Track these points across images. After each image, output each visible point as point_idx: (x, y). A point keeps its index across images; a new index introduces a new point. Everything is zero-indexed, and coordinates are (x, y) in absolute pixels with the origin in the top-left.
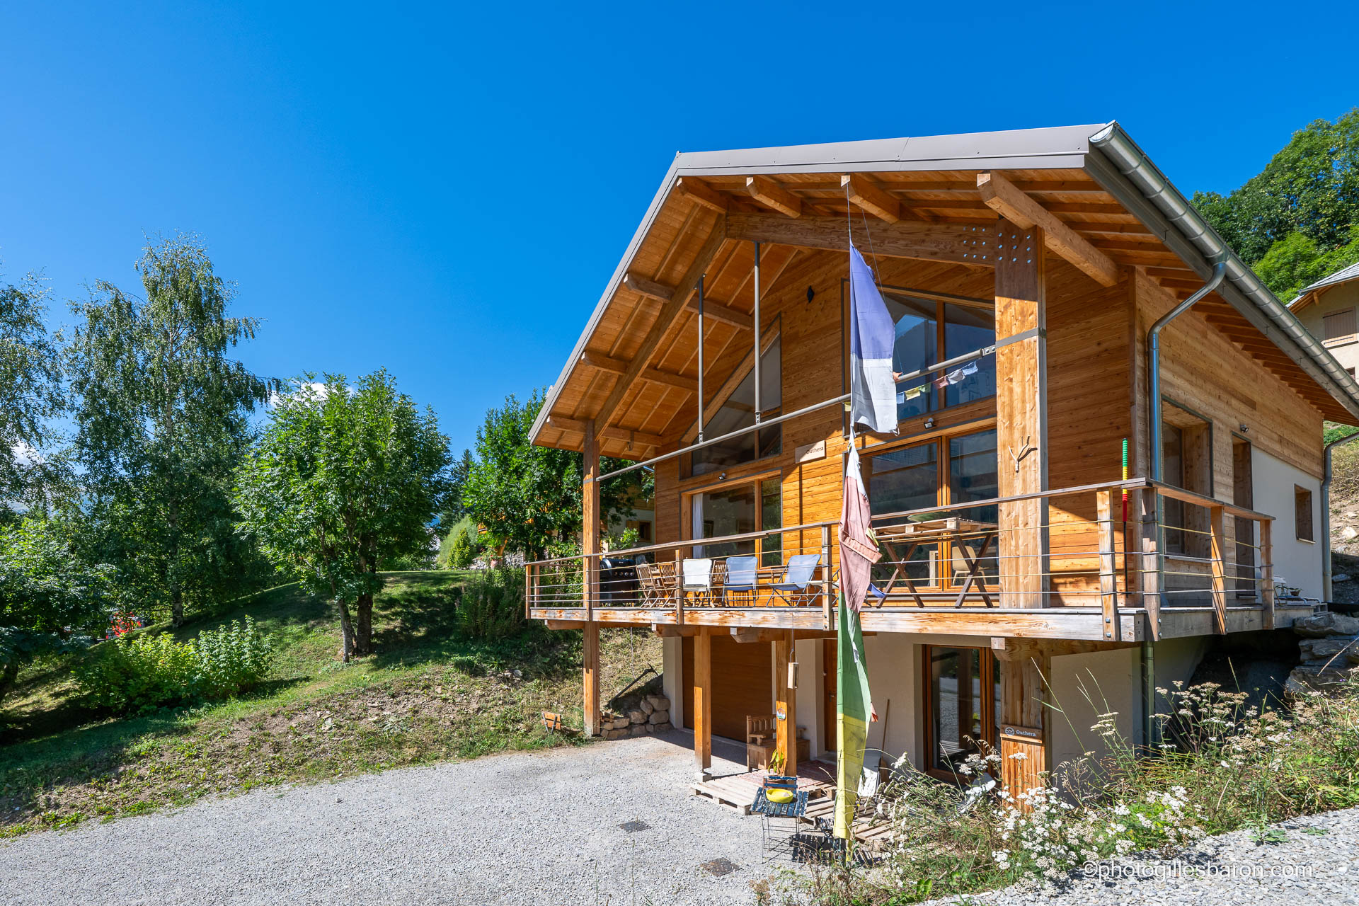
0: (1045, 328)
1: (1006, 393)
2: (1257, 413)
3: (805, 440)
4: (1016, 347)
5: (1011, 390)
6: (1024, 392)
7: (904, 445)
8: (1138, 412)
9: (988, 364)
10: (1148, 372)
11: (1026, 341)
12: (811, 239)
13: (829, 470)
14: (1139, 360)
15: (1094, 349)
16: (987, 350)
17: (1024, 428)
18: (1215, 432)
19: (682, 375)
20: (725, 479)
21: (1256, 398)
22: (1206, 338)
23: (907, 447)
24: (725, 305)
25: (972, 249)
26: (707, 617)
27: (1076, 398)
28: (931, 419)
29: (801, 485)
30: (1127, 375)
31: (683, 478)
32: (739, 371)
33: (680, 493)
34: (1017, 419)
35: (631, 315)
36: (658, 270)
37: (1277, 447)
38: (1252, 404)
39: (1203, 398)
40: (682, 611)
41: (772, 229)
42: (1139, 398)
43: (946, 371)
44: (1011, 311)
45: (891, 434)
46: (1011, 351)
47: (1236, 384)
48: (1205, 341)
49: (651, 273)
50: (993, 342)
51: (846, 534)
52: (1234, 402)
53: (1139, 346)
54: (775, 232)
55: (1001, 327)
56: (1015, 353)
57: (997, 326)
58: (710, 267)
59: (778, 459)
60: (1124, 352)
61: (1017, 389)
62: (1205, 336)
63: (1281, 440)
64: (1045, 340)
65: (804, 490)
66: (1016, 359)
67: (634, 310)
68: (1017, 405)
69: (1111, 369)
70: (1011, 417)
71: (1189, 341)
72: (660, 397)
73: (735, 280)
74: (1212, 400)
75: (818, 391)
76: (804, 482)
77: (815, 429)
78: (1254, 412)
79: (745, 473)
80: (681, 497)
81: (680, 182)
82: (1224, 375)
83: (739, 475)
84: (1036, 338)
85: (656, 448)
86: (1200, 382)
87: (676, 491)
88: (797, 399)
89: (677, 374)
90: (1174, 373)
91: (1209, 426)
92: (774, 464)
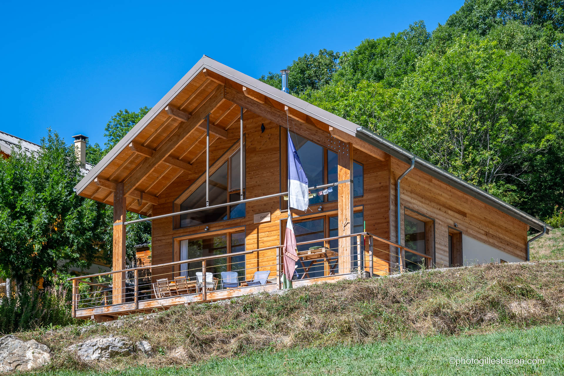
0: (353, 179)
1: (341, 201)
2: (467, 219)
3: (259, 210)
4: (344, 185)
5: (342, 201)
6: (346, 202)
7: (309, 218)
8: (392, 214)
9: (335, 189)
10: (396, 196)
11: (347, 183)
12: (269, 116)
13: (272, 228)
14: (392, 192)
15: (378, 185)
16: (336, 184)
17: (346, 215)
18: (436, 225)
19: (181, 160)
20: (208, 231)
21: (466, 211)
22: (432, 182)
23: (311, 220)
24: (213, 124)
25: (331, 144)
26: (220, 294)
27: (373, 204)
28: (321, 207)
29: (258, 236)
30: (388, 197)
31: (175, 228)
32: (218, 163)
33: (173, 238)
34: (344, 211)
35: (162, 124)
36: (183, 104)
37: (484, 237)
38: (464, 214)
39: (429, 209)
40: (206, 293)
41: (250, 104)
42: (392, 207)
43: (324, 189)
44: (342, 171)
45: (303, 212)
46: (343, 186)
47: (453, 204)
48: (431, 184)
49: (179, 105)
50: (337, 181)
51: (286, 250)
52: (450, 212)
53: (392, 186)
54: (252, 106)
55: (340, 176)
56: (344, 187)
57: (338, 176)
58: (213, 110)
59: (243, 220)
60: (386, 189)
61: (344, 201)
62: (431, 181)
63: (487, 234)
64: (353, 184)
65: (260, 239)
66: (344, 189)
67: (165, 122)
68: (344, 206)
69: (384, 194)
70: (342, 210)
71: (421, 184)
72: (164, 172)
73: (221, 112)
74: (435, 210)
75: (267, 184)
76: (260, 234)
77: (265, 205)
78: (465, 218)
79: (222, 227)
80: (174, 241)
81: (205, 71)
82: (442, 199)
83: (218, 229)
84: (349, 183)
85: (154, 205)
86: (427, 202)
87: (170, 237)
88: (255, 186)
89: (178, 159)
90: (412, 198)
91: (434, 222)
92: (240, 223)
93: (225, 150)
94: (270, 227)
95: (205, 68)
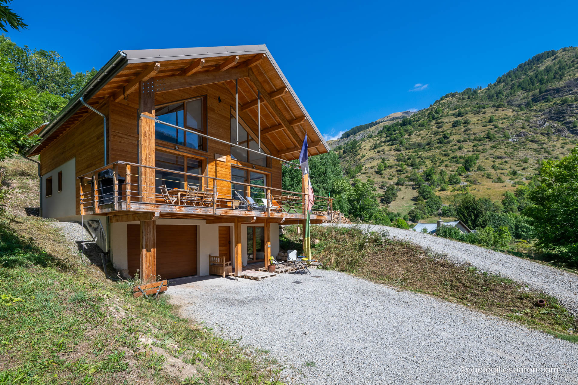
3: (218, 152)
65: (218, 171)
76: (217, 168)
77: (222, 149)
92: (204, 154)
94: (225, 166)
95: (265, 53)
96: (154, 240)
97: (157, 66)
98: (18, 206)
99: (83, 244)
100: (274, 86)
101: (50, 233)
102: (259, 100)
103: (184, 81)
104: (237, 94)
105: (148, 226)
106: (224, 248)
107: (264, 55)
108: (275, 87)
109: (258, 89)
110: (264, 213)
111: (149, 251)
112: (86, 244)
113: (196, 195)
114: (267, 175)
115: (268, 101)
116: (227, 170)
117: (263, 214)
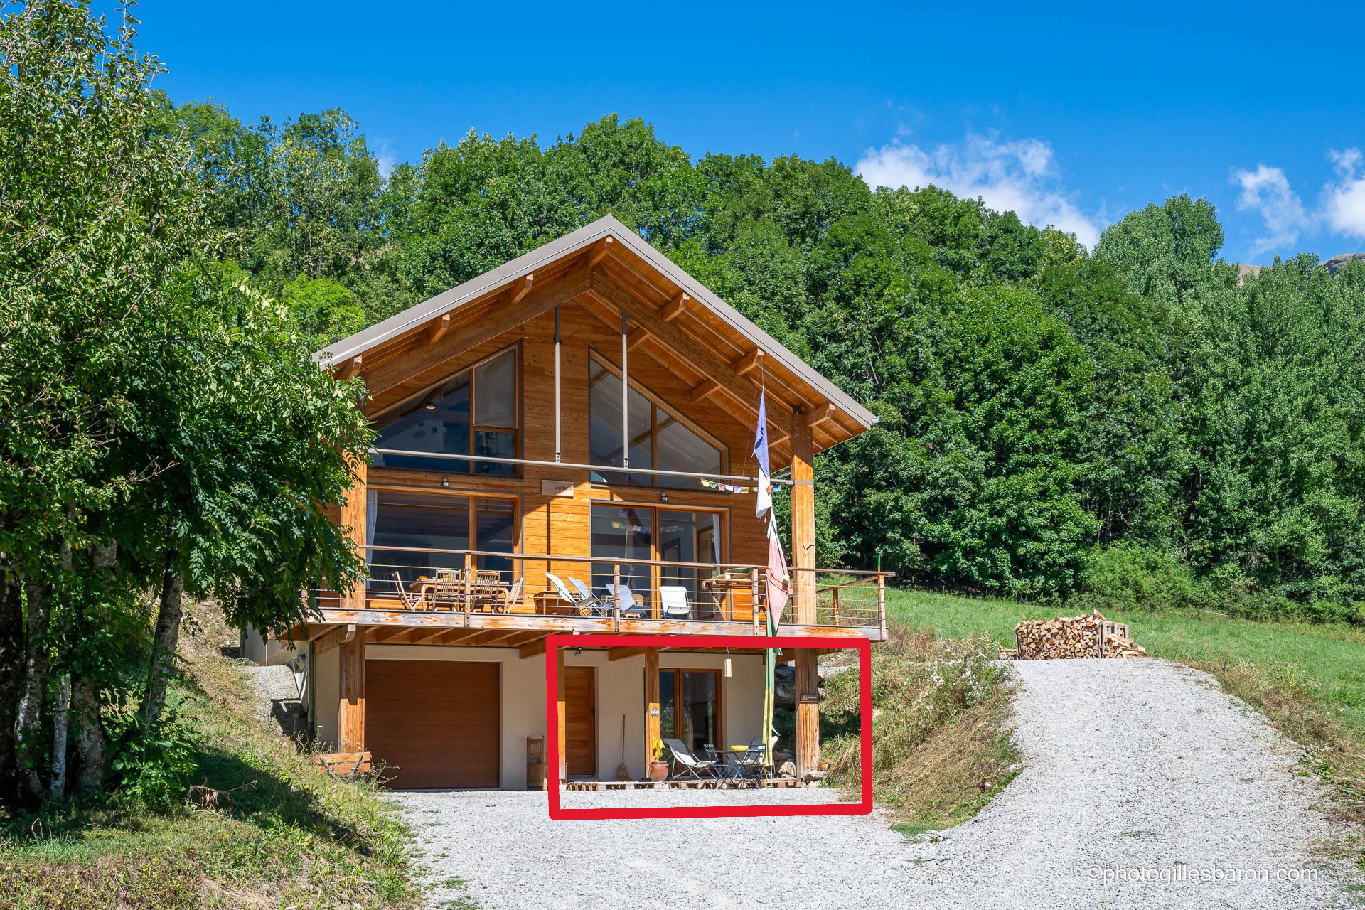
3: (551, 475)
6: (808, 513)
11: (809, 486)
13: (576, 510)
20: (448, 486)
28: (664, 494)
29: (548, 516)
44: (802, 467)
46: (802, 488)
56: (804, 490)
58: (567, 301)
59: (519, 484)
61: (805, 511)
66: (805, 494)
75: (565, 434)
76: (552, 514)
92: (513, 487)
93: (482, 355)
94: (572, 506)
95: (610, 236)
96: (361, 679)
97: (357, 363)
98: (207, 642)
99: (282, 703)
100: (664, 290)
101: (233, 683)
102: (625, 337)
103: (426, 356)
104: (558, 344)
105: (351, 653)
106: (578, 726)
107: (609, 240)
108: (667, 293)
109: (621, 308)
110: (603, 623)
111: (353, 702)
112: (287, 705)
113: (456, 588)
114: (721, 515)
115: (656, 330)
116: (577, 518)
117: (600, 625)
